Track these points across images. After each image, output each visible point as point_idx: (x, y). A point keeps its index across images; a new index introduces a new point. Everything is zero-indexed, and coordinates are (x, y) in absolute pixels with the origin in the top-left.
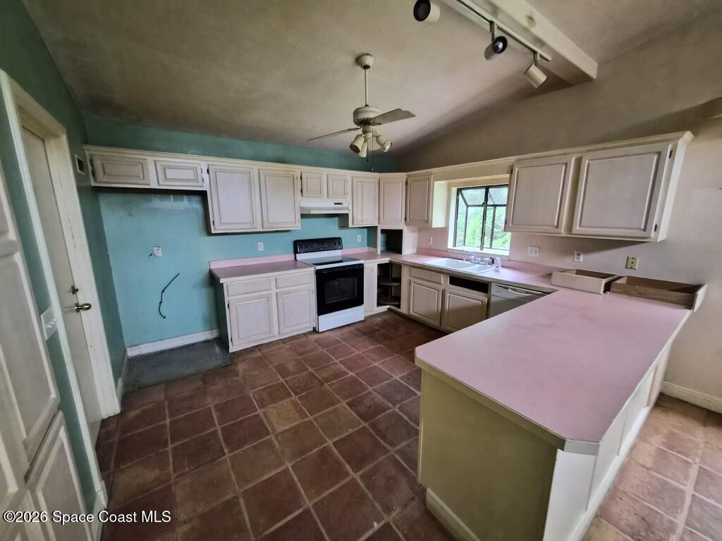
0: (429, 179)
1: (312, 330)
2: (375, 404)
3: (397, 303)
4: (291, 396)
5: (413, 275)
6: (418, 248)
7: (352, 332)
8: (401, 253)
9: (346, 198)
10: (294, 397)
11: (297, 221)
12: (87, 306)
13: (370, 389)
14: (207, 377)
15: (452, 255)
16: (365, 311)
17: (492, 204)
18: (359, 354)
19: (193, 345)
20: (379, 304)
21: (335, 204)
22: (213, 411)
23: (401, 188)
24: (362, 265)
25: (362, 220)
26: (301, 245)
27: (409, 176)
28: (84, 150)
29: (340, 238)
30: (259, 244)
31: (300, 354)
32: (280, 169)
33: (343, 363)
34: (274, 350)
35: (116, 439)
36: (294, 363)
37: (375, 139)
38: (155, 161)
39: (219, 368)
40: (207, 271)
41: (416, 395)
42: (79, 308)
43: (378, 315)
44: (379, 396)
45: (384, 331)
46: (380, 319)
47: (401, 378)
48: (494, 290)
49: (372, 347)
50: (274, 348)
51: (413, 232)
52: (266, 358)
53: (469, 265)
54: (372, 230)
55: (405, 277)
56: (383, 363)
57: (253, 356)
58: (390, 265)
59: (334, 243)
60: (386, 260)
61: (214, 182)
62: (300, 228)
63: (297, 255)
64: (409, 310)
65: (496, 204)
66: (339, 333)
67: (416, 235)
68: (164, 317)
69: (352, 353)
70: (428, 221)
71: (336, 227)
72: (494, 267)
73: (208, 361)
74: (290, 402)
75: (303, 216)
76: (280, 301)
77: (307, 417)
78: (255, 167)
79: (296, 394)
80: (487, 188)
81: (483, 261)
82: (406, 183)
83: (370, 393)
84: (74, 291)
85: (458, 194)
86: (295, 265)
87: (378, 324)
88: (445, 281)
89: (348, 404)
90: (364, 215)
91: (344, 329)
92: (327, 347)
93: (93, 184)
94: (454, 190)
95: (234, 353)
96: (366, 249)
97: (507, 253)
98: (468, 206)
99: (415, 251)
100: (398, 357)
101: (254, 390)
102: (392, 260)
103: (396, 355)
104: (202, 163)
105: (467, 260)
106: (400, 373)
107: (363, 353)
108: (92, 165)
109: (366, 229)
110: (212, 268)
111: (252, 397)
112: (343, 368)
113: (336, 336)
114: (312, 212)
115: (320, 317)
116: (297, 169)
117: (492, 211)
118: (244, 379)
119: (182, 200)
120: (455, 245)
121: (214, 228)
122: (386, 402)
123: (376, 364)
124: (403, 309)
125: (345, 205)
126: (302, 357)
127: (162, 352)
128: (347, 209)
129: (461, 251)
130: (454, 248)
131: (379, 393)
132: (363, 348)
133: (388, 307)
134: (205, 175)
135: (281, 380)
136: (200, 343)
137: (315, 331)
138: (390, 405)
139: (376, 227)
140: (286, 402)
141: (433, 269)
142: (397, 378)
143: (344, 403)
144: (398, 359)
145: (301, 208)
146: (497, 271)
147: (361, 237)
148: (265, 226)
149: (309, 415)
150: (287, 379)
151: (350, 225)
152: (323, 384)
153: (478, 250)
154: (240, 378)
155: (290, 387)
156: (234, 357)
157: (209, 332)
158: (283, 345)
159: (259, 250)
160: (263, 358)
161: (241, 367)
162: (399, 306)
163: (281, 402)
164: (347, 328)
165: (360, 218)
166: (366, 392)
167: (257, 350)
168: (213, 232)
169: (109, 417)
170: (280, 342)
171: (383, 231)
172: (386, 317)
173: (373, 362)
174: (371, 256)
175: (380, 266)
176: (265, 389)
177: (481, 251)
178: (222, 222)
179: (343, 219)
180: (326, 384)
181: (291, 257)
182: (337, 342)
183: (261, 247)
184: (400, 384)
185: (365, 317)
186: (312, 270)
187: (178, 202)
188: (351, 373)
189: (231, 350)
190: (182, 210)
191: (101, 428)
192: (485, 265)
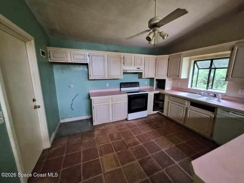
0: (180, 57)
1: (125, 119)
2: (153, 165)
3: (162, 111)
4: (113, 152)
5: (170, 99)
6: (172, 87)
7: (142, 122)
8: (164, 90)
9: (142, 66)
10: (115, 153)
11: (122, 75)
12: (38, 107)
13: (150, 155)
14: (83, 135)
15: (190, 91)
16: (148, 113)
17: (214, 67)
18: (145, 134)
19: (82, 120)
20: (154, 110)
21: (137, 68)
22: (82, 153)
23: (166, 62)
24: (147, 94)
25: (148, 75)
26: (123, 85)
27: (170, 56)
28: (47, 48)
29: (138, 82)
30: (107, 84)
31: (120, 130)
32: (116, 54)
33: (137, 137)
34: (110, 127)
35: (45, 161)
36: (116, 134)
37: (159, 34)
38: (70, 52)
39: (89, 132)
40: (88, 94)
41: (174, 163)
42: (36, 107)
43: (153, 115)
44: (155, 160)
45: (156, 123)
46: (153, 117)
47: (166, 151)
48: (219, 111)
49: (151, 131)
50: (110, 126)
51: (170, 80)
52: (106, 130)
53: (201, 97)
54: (152, 79)
55: (166, 100)
56: (156, 140)
57: (101, 128)
58: (159, 94)
59: (136, 84)
60: (157, 92)
61: (91, 60)
62: (122, 78)
63: (121, 88)
64: (168, 114)
65: (216, 67)
66: (136, 121)
67: (172, 82)
68: (73, 109)
69: (142, 132)
70: (179, 76)
71: (137, 78)
72: (216, 99)
73: (85, 128)
74: (113, 155)
75: (124, 73)
76: (113, 107)
77: (120, 166)
78: (106, 54)
79: (116, 151)
80: (212, 60)
81: (209, 95)
82: (169, 59)
83: (150, 157)
84: (34, 100)
85: (194, 63)
86: (120, 93)
87: (153, 119)
88: (187, 104)
89: (139, 161)
90: (149, 73)
91: (138, 120)
92: (131, 128)
93: (50, 61)
94: (193, 62)
95: (95, 126)
96: (149, 87)
97: (225, 92)
98: (199, 69)
99: (171, 88)
100: (164, 138)
101: (99, 146)
102: (161, 92)
103: (163, 137)
104: (86, 52)
105: (199, 94)
106: (165, 148)
107: (147, 133)
108: (49, 54)
109: (149, 79)
110: (89, 92)
111: (98, 149)
112: (137, 140)
113: (135, 123)
114: (128, 72)
115: (129, 114)
116: (123, 54)
117: (214, 71)
118: (96, 139)
119: (81, 67)
120: (191, 87)
121: (90, 77)
122: (159, 165)
123: (153, 140)
124: (165, 113)
125: (141, 69)
126: (120, 131)
127: (72, 122)
128: (142, 70)
129: (195, 90)
130: (191, 88)
131: (155, 158)
132: (146, 131)
133: (158, 111)
134: (88, 57)
135: (111, 142)
136: (84, 119)
137: (126, 120)
138: (161, 167)
139: (154, 78)
140: (111, 154)
141: (181, 97)
142: (163, 150)
143: (137, 161)
144: (164, 139)
145: (123, 70)
146: (220, 101)
147: (147, 82)
148: (109, 77)
149: (120, 165)
150: (113, 142)
151: (143, 77)
152: (128, 148)
153: (205, 90)
154: (95, 138)
155: (113, 146)
156: (95, 128)
157: (88, 116)
158: (113, 124)
159: (107, 86)
160: (105, 129)
161: (96, 133)
162: (163, 112)
163: (109, 154)
164: (140, 119)
165: (147, 74)
166: (148, 156)
167: (103, 125)
168: (90, 79)
169: (46, 149)
170: (113, 123)
171: (157, 80)
172: (157, 116)
173: (151, 139)
174: (151, 90)
175: (155, 94)
176: (103, 146)
177: (207, 90)
178: (93, 75)
179: (140, 75)
180: (129, 148)
181: (119, 89)
182: (135, 126)
183: (107, 85)
184: (165, 154)
185: (148, 115)
186: (126, 95)
187: (79, 68)
188: (141, 144)
189: (94, 124)
190: (80, 71)
191: (42, 153)
192: (210, 97)
